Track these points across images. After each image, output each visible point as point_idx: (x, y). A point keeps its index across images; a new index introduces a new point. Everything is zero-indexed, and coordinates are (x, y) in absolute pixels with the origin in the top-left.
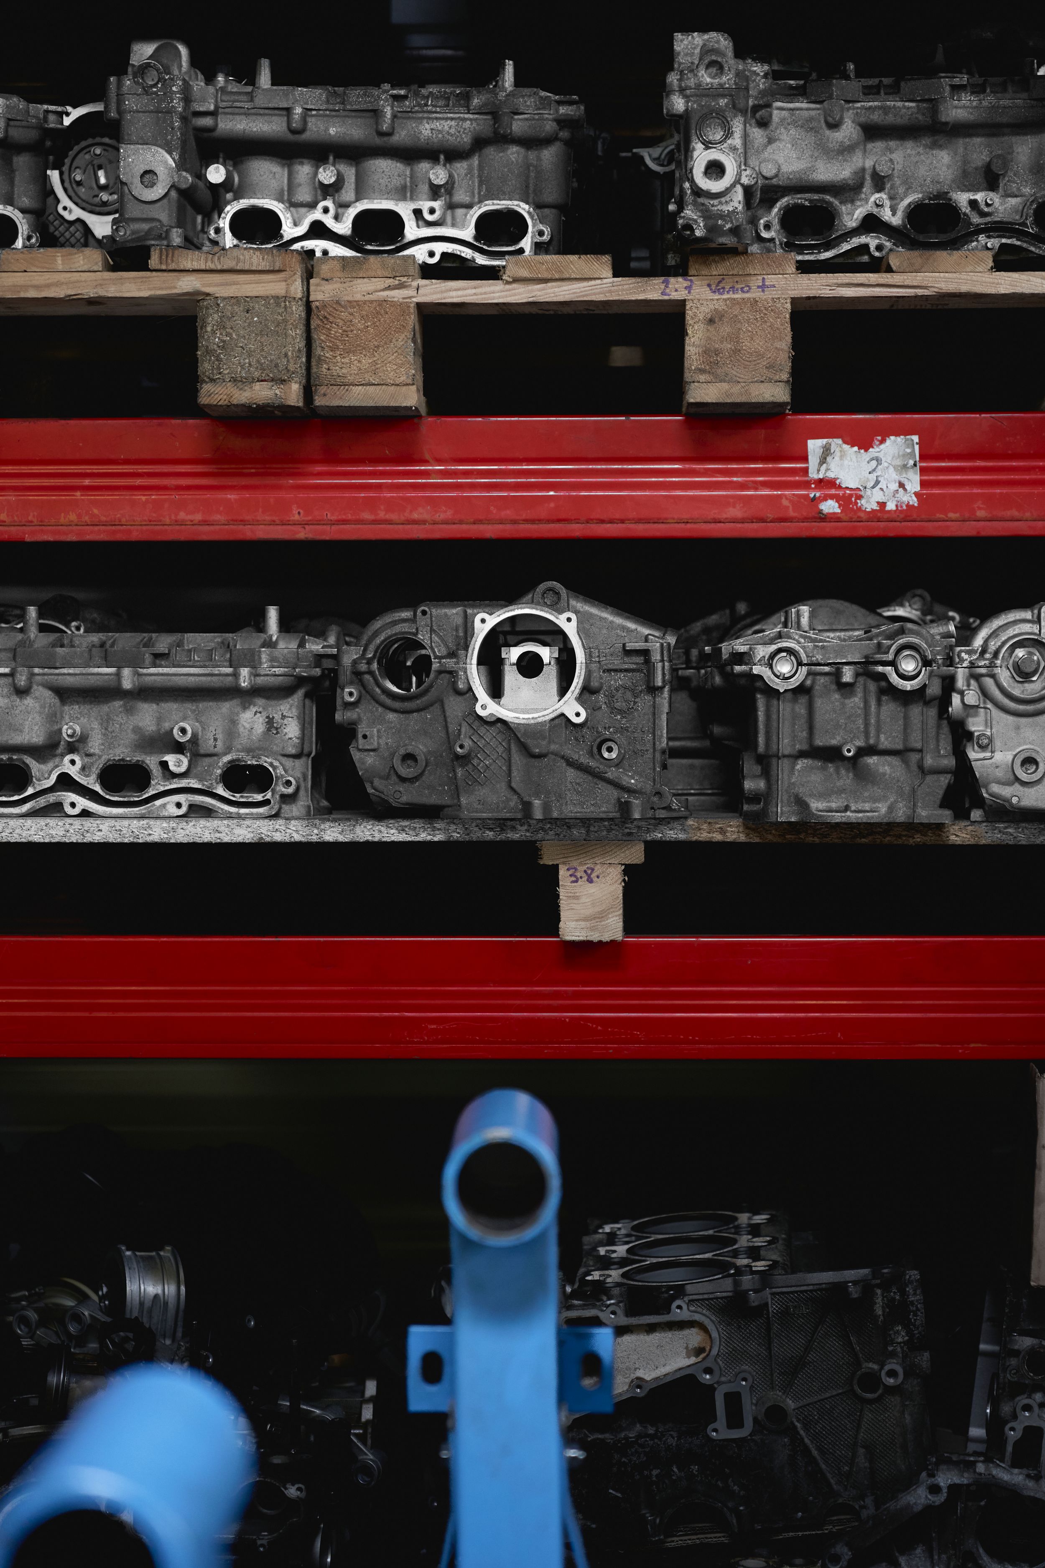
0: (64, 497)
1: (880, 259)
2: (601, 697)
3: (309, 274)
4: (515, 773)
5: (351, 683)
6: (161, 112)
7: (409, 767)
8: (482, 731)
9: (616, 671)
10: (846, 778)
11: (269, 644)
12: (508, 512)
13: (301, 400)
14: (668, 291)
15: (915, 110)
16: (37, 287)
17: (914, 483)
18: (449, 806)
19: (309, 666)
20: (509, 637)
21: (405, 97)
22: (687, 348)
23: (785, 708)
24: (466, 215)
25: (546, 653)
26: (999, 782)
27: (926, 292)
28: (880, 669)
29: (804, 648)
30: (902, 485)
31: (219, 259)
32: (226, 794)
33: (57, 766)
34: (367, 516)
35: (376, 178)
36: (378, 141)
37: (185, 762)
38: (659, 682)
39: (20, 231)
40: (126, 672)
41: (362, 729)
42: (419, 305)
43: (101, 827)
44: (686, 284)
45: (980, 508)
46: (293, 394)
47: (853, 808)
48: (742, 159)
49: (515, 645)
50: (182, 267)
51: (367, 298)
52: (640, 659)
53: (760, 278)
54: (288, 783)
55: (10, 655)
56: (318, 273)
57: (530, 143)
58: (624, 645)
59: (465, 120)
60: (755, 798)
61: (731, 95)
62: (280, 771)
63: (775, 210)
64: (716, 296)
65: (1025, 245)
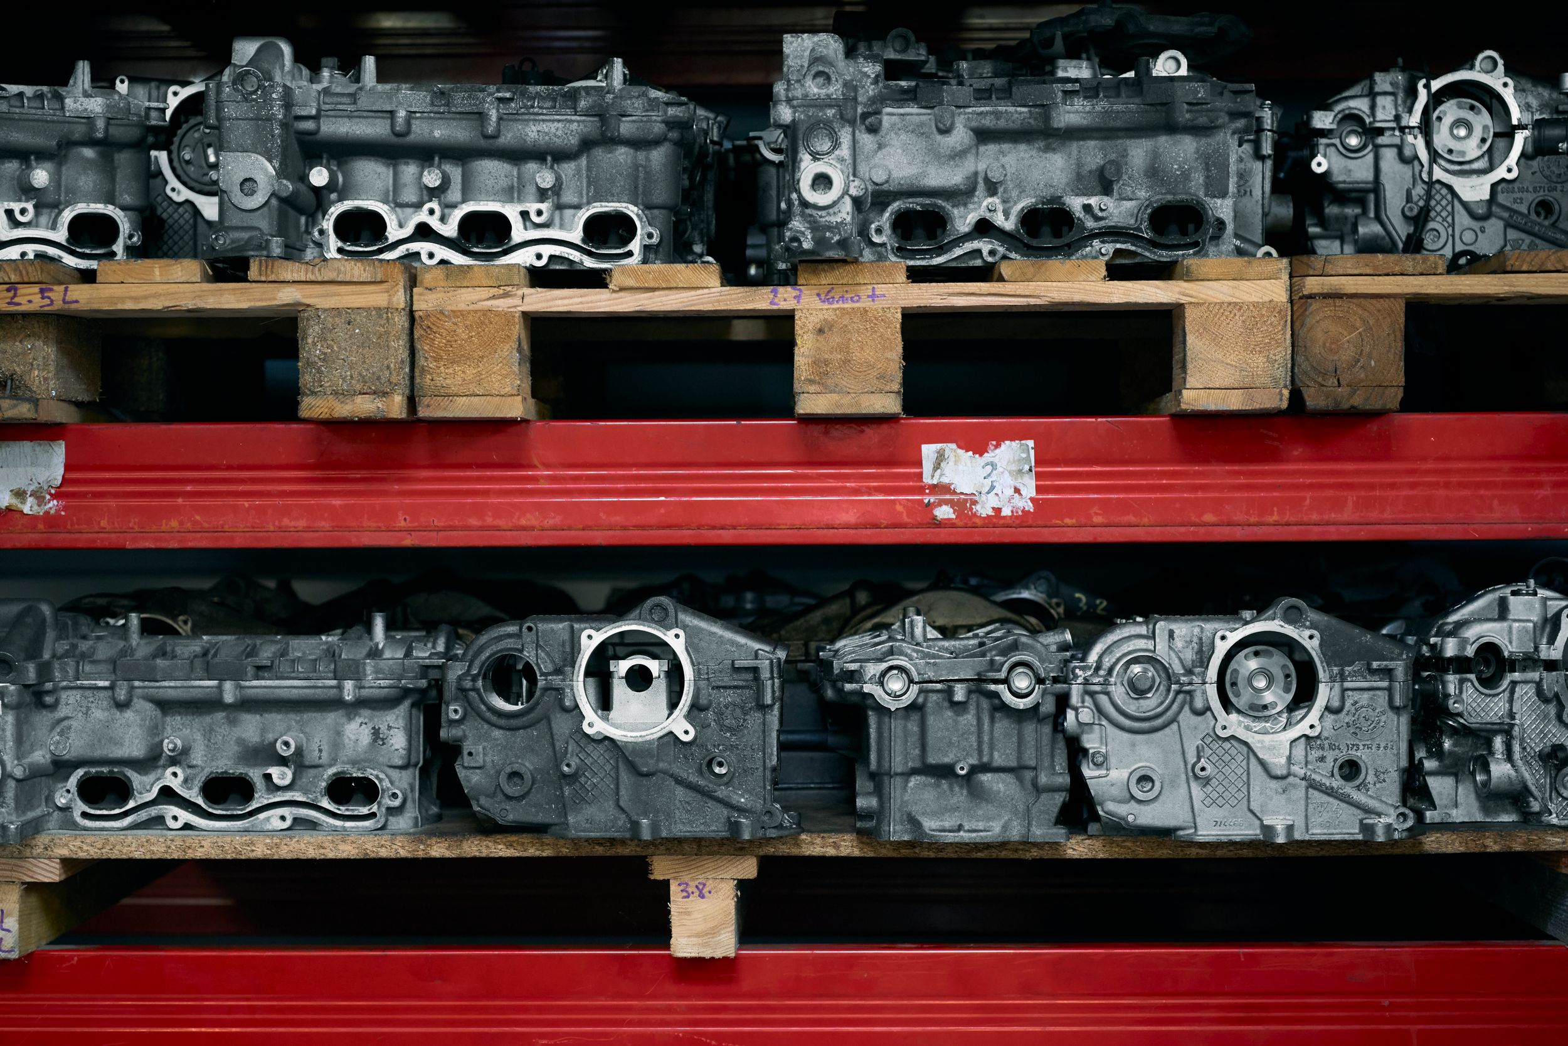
0: (165, 502)
1: (993, 265)
2: (710, 714)
3: (413, 282)
4: (623, 792)
5: (456, 699)
6: (261, 119)
7: (516, 785)
8: (590, 748)
9: (725, 687)
10: (960, 796)
11: (375, 653)
12: (618, 518)
13: (405, 411)
14: (776, 300)
15: (1028, 115)
16: (135, 299)
17: (1029, 488)
18: (555, 825)
19: (415, 678)
20: (618, 649)
21: (511, 100)
22: (796, 358)
23: (897, 725)
24: (574, 216)
25: (654, 666)
26: (1114, 800)
27: (1038, 302)
28: (993, 687)
29: (915, 665)
30: (1017, 491)
31: (319, 270)
32: (331, 807)
33: (158, 779)
34: (474, 522)
35: (482, 179)
36: (483, 143)
37: (289, 774)
38: (768, 700)
39: (121, 229)
40: (228, 685)
41: (467, 746)
42: (525, 314)
43: (203, 843)
44: (795, 293)
45: (1096, 514)
46: (395, 407)
47: (966, 828)
48: (851, 170)
49: (623, 658)
50: (282, 279)
51: (471, 307)
52: (750, 676)
53: (870, 287)
54: (395, 796)
55: (111, 667)
56: (422, 282)
57: (638, 144)
58: (733, 662)
59: (571, 121)
60: (868, 815)
61: (839, 106)
62: (386, 783)
63: (887, 215)
64: (826, 306)
65: (1139, 250)
